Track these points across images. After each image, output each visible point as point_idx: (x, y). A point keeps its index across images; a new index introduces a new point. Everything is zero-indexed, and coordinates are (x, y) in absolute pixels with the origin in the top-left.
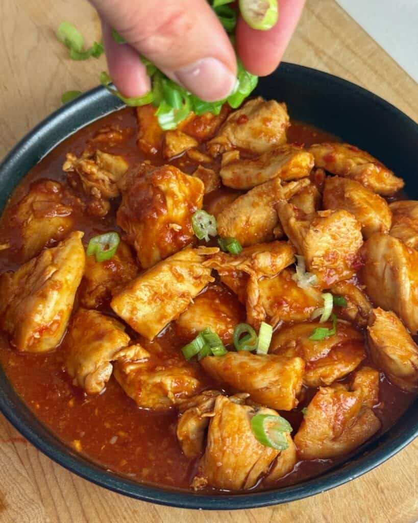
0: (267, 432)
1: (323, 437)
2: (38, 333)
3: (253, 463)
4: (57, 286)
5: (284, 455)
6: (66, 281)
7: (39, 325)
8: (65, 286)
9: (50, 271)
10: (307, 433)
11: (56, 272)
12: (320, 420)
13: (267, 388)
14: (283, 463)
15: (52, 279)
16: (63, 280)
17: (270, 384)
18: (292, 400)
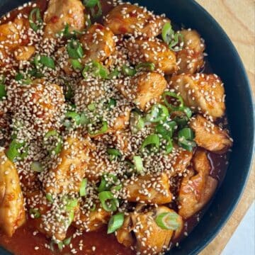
10: (184, 209)
12: (188, 200)
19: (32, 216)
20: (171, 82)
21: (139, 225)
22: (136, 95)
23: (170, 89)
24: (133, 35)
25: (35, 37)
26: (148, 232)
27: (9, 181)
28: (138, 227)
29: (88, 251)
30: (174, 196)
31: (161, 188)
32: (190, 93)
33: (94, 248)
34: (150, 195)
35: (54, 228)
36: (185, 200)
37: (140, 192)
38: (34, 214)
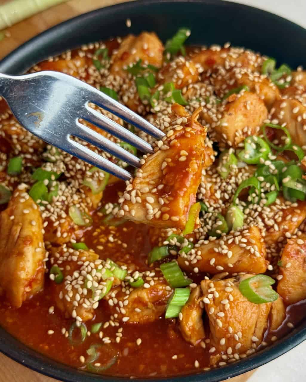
0: (256, 291)
1: (300, 282)
2: (29, 287)
3: (255, 323)
4: (28, 240)
5: (275, 306)
6: (33, 233)
7: (26, 280)
8: (34, 238)
9: (16, 230)
10: (287, 281)
11: (22, 229)
12: (294, 267)
13: (239, 261)
14: (278, 313)
15: (21, 236)
16: (30, 233)
17: (240, 256)
18: (263, 262)
19: (52, 277)
20: (273, 110)
21: (212, 293)
22: (222, 114)
23: (272, 119)
24: (224, 67)
25: (97, 77)
26: (226, 302)
27: (27, 222)
28: (210, 296)
29: (130, 344)
30: (271, 264)
31: (249, 243)
32: (299, 119)
33: (139, 342)
34: (230, 254)
35: (78, 297)
36: (289, 265)
37: (216, 250)
38: (55, 274)
